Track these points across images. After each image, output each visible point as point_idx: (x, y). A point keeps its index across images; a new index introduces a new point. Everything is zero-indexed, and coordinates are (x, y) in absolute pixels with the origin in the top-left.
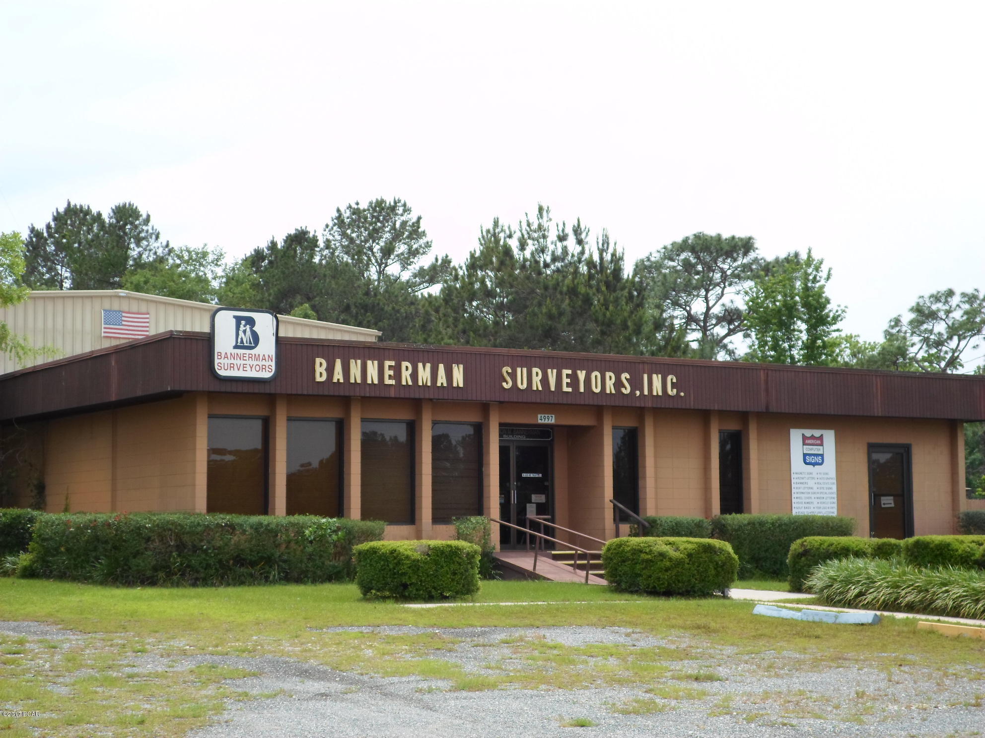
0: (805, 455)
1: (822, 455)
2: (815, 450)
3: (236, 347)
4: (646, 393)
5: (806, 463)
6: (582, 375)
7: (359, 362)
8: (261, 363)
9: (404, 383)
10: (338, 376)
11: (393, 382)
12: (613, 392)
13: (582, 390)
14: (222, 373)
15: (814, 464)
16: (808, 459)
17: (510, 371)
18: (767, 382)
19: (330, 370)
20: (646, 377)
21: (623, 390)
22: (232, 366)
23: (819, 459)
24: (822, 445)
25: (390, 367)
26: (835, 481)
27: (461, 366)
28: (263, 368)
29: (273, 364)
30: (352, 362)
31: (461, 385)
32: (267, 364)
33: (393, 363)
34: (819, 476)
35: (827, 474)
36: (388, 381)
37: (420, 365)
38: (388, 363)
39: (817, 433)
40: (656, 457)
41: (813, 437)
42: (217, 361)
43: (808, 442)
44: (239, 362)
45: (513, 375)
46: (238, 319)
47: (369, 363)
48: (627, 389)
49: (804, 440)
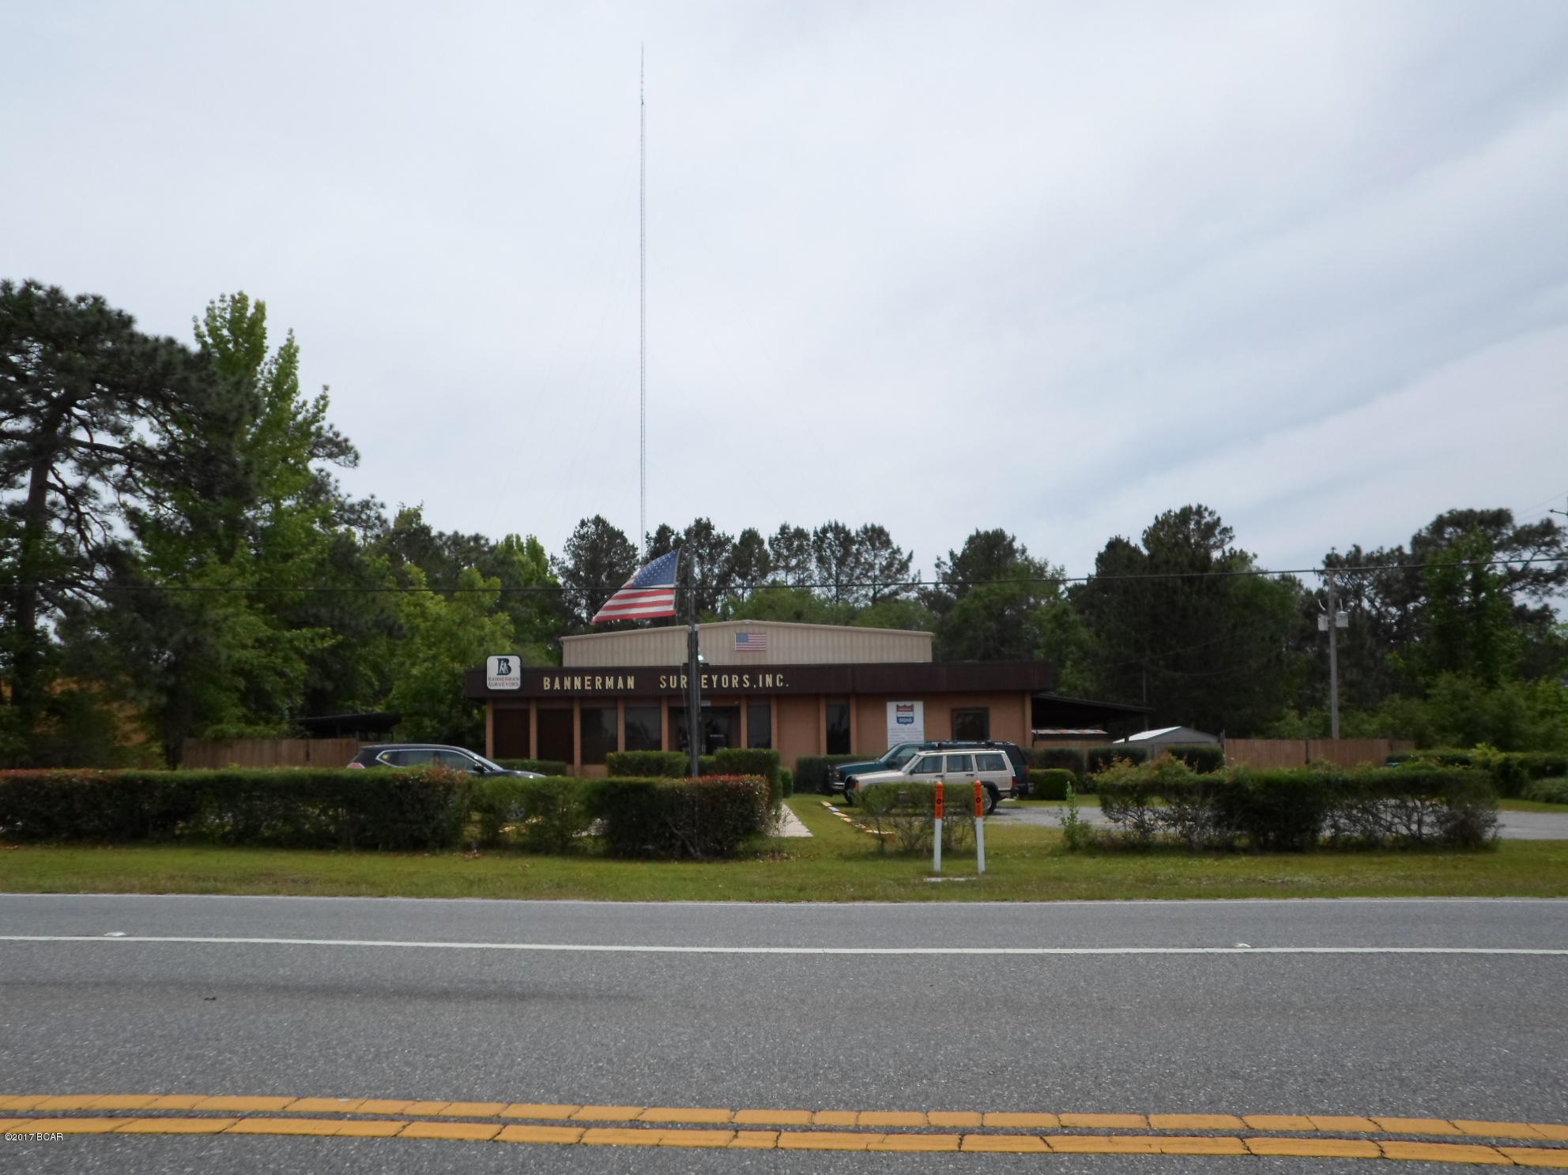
0: (898, 718)
1: (912, 718)
2: (906, 714)
3: (499, 674)
4: (761, 685)
5: (898, 722)
6: (715, 678)
7: (569, 678)
8: (512, 681)
9: (597, 688)
10: (557, 686)
11: (590, 688)
12: (737, 686)
13: (715, 686)
14: (491, 688)
15: (906, 723)
16: (901, 720)
17: (665, 678)
19: (552, 683)
20: (761, 676)
21: (744, 685)
22: (496, 684)
23: (910, 720)
24: (912, 710)
25: (588, 680)
26: (923, 733)
27: (633, 677)
28: (513, 684)
29: (519, 682)
30: (566, 678)
31: (633, 687)
32: (516, 682)
33: (590, 678)
34: (909, 730)
35: (916, 729)
36: (587, 688)
37: (607, 678)
38: (586, 678)
39: (908, 704)
40: (779, 722)
41: (905, 706)
42: (488, 682)
43: (900, 709)
44: (499, 682)
45: (668, 681)
46: (500, 660)
47: (576, 678)
48: (747, 684)
49: (898, 708)
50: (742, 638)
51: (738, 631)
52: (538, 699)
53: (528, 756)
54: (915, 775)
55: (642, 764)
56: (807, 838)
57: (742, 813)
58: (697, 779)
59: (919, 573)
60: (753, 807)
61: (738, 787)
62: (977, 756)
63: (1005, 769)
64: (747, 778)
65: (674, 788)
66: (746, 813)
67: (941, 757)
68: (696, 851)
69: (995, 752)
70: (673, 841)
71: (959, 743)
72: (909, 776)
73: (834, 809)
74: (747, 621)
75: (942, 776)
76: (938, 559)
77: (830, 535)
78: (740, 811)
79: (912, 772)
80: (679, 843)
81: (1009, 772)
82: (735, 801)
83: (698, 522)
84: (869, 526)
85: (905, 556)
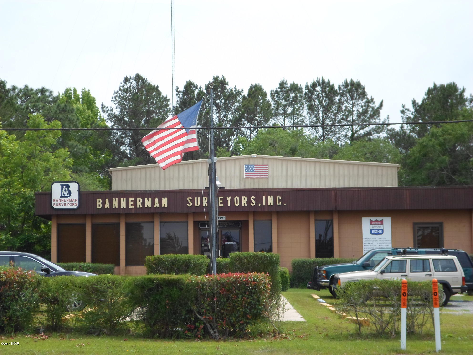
0: (371, 230)
1: (382, 230)
2: (378, 227)
3: (61, 197)
4: (264, 205)
5: (371, 233)
6: (229, 199)
7: (117, 199)
8: (72, 202)
9: (138, 207)
10: (107, 205)
11: (133, 207)
12: (246, 205)
13: (229, 205)
14: (55, 207)
15: (377, 234)
16: (373, 231)
17: (191, 199)
18: (336, 196)
19: (104, 203)
20: (264, 197)
21: (252, 204)
22: (59, 204)
24: (382, 224)
25: (132, 201)
26: (391, 242)
27: (166, 198)
28: (73, 204)
29: (78, 202)
30: (114, 199)
31: (166, 206)
32: (75, 202)
33: (133, 199)
34: (380, 240)
35: (385, 238)
36: (131, 207)
37: (146, 199)
38: (130, 199)
39: (379, 219)
41: (377, 221)
42: (53, 203)
43: (372, 223)
44: (62, 202)
45: (193, 201)
46: (62, 186)
47: (122, 199)
48: (254, 204)
49: (371, 222)
50: (249, 168)
51: (247, 163)
52: (93, 216)
53: (84, 261)
54: (384, 274)
55: (173, 264)
56: (301, 322)
57: (250, 302)
58: (215, 276)
59: (388, 118)
60: (259, 297)
61: (247, 282)
62: (434, 260)
63: (456, 270)
64: (254, 275)
65: (198, 283)
66: (253, 302)
67: (406, 260)
68: (215, 332)
69: (448, 257)
70: (197, 324)
71: (419, 250)
72: (380, 275)
73: (321, 300)
74: (254, 156)
75: (406, 275)
76: (403, 107)
77: (318, 89)
78: (249, 300)
79: (382, 272)
80: (202, 326)
81: (460, 273)
82: (245, 293)
83: (216, 79)
84: (349, 81)
85: (377, 105)
